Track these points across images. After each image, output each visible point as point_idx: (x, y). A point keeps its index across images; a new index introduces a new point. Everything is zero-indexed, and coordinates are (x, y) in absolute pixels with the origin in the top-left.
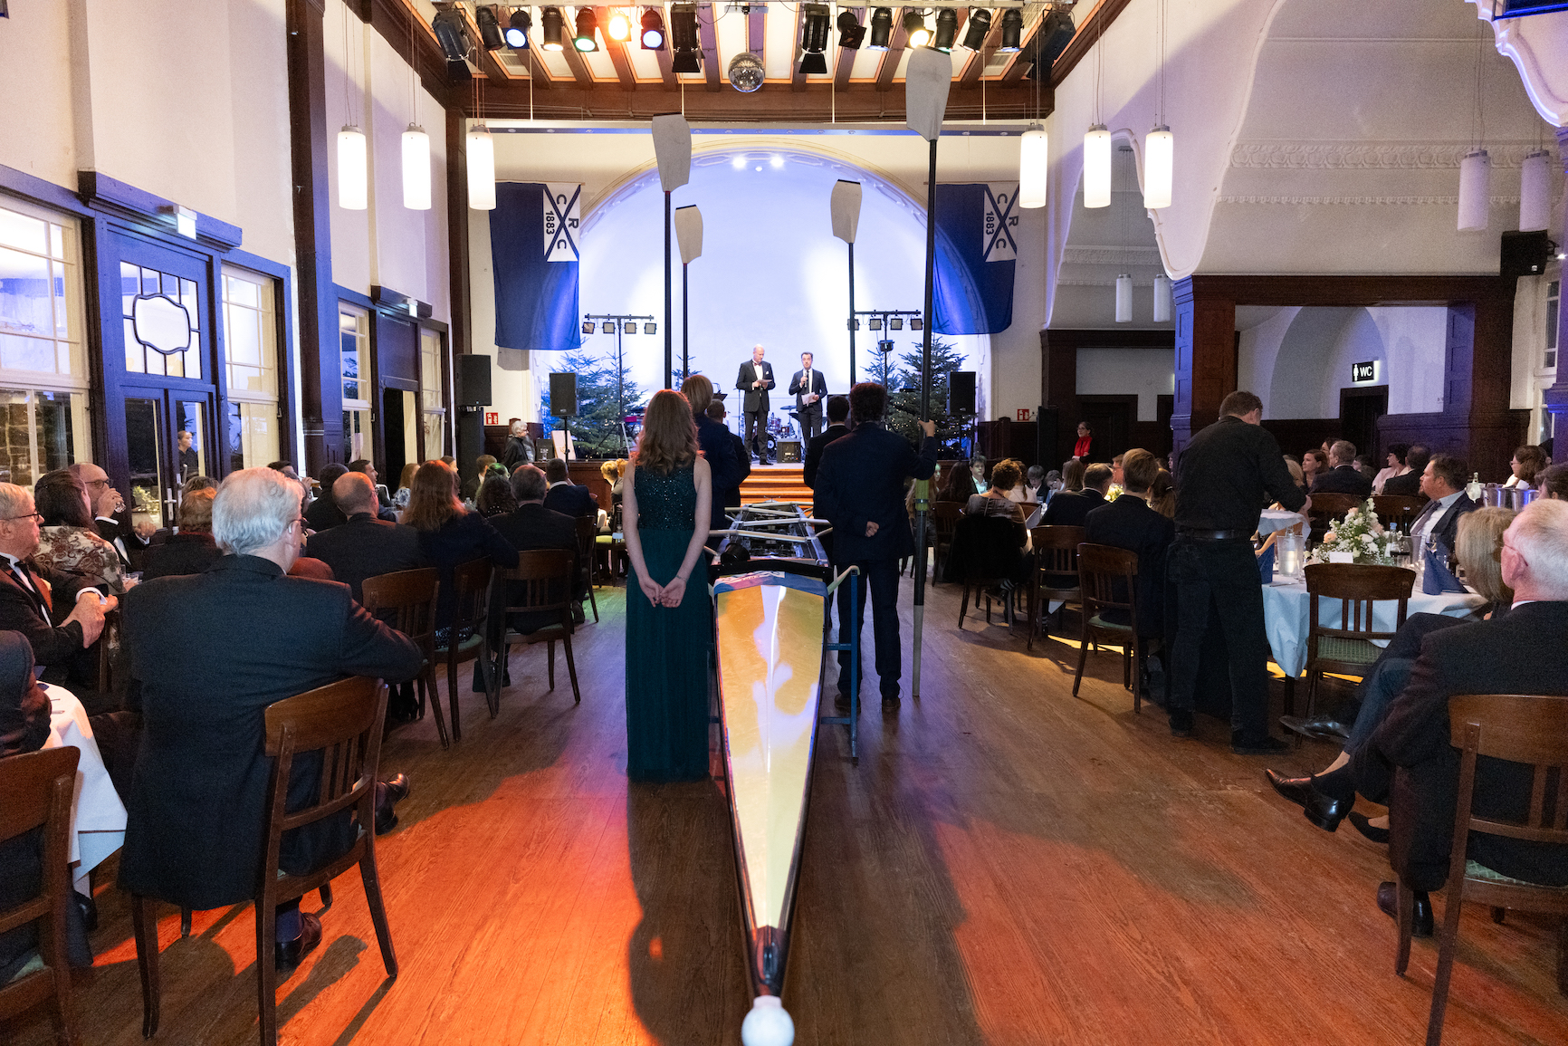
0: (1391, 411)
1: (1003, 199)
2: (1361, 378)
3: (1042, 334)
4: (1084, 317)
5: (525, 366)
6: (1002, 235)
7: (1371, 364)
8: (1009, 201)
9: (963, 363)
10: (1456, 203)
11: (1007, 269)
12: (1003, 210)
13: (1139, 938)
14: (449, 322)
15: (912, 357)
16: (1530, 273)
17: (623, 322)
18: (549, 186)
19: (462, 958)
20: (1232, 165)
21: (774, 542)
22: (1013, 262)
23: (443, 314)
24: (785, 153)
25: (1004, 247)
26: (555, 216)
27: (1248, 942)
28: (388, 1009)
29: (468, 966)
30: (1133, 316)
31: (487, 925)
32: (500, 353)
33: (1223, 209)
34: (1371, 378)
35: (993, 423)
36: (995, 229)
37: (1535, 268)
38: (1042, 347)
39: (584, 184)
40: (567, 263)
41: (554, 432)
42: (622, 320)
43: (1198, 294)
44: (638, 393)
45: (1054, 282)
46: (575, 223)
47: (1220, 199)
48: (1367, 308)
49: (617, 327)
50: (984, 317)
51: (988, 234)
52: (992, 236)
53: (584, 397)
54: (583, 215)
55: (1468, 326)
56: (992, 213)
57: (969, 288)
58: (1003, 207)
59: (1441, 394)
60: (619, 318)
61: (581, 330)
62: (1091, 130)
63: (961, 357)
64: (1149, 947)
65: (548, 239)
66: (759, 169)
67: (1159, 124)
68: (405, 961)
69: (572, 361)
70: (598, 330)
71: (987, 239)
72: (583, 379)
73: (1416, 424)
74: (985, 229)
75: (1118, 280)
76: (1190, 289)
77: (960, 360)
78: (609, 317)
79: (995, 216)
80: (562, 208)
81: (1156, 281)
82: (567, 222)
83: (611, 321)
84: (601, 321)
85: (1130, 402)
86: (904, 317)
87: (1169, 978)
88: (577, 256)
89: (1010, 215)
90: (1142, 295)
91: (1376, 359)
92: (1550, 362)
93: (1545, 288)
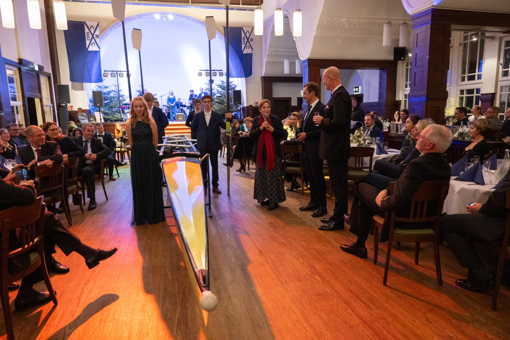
0: (364, 101)
1: (248, 32)
2: (355, 92)
3: (262, 78)
4: (274, 72)
5: (82, 89)
6: (248, 44)
7: (358, 87)
8: (250, 33)
9: (237, 87)
10: (382, 38)
11: (250, 56)
12: (248, 36)
13: (303, 262)
14: (51, 72)
15: (220, 85)
16: (401, 60)
17: (118, 73)
18: (87, 22)
19: (81, 295)
20: (319, 23)
21: (178, 148)
22: (251, 54)
23: (48, 69)
24: (174, 14)
26: (90, 34)
27: (333, 259)
28: (55, 316)
29: (84, 297)
30: (290, 71)
31: (89, 283)
32: (72, 84)
33: (317, 38)
34: (358, 91)
35: (247, 107)
36: (246, 42)
37: (402, 58)
38: (262, 82)
39: (100, 22)
40: (96, 51)
41: (95, 113)
42: (118, 72)
43: (309, 65)
44: (125, 98)
45: (265, 60)
46: (97, 36)
47: (315, 34)
48: (357, 70)
49: (116, 75)
50: (243, 72)
52: (244, 45)
53: (105, 100)
54: (101, 34)
55: (385, 75)
56: (244, 37)
57: (238, 62)
58: (248, 35)
59: (378, 96)
60: (117, 72)
61: (103, 76)
62: (276, 10)
63: (236, 85)
64: (306, 264)
65: (88, 42)
66: (164, 19)
67: (297, 9)
68: (60, 299)
69: (100, 87)
70: (109, 76)
71: (243, 46)
72: (105, 93)
73: (371, 105)
74: (242, 42)
75: (285, 60)
76: (307, 63)
77: (236, 86)
78: (113, 71)
79: (245, 38)
80: (92, 31)
81: (296, 61)
82: (95, 36)
83: (114, 72)
84: (110, 73)
85: (288, 100)
86: (217, 72)
87: (312, 273)
88: (99, 48)
89: (250, 38)
90: (292, 65)
91: (360, 86)
92: (406, 86)
93: (405, 64)
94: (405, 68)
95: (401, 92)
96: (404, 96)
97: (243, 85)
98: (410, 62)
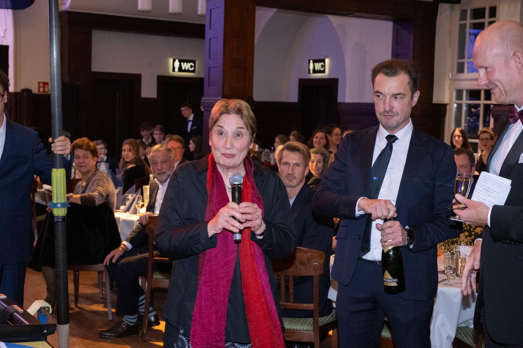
0: (341, 99)
2: (315, 71)
3: (61, 15)
7: (324, 61)
16: (449, 2)
30: (153, 6)
34: (324, 72)
35: (16, 94)
48: (329, 16)
55: (409, 38)
85: (134, 81)
91: (327, 57)
92: (461, 70)
93: (457, 14)
94: (457, 22)
95: (447, 83)
96: (454, 94)
97: (6, 30)
98: (471, 9)
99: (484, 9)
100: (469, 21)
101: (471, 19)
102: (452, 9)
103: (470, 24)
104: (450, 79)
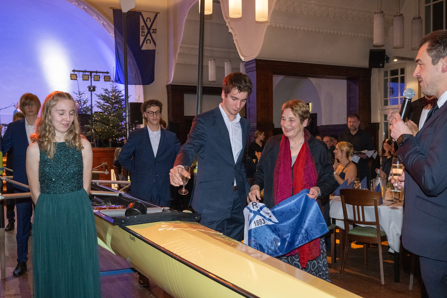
1: (149, 20)
3: (168, 86)
6: (149, 37)
7: (308, 104)
8: (151, 22)
11: (152, 53)
16: (380, 67)
20: (275, 9)
22: (154, 51)
25: (150, 43)
30: (216, 78)
33: (270, 29)
36: (145, 34)
38: (168, 93)
43: (258, 68)
45: (174, 62)
50: (140, 77)
51: (142, 36)
52: (144, 37)
55: (356, 88)
56: (144, 26)
58: (149, 24)
71: (142, 39)
75: (209, 62)
76: (254, 65)
79: (145, 28)
81: (226, 63)
86: (101, 74)
89: (152, 28)
91: (310, 102)
92: (386, 103)
93: (383, 74)
94: (382, 78)
95: (379, 111)
96: (383, 117)
97: (139, 96)
98: (390, 71)
99: (397, 70)
100: (389, 77)
101: (390, 76)
102: (379, 71)
103: (390, 78)
104: (380, 109)
